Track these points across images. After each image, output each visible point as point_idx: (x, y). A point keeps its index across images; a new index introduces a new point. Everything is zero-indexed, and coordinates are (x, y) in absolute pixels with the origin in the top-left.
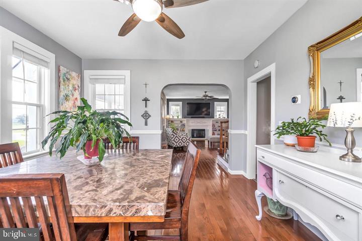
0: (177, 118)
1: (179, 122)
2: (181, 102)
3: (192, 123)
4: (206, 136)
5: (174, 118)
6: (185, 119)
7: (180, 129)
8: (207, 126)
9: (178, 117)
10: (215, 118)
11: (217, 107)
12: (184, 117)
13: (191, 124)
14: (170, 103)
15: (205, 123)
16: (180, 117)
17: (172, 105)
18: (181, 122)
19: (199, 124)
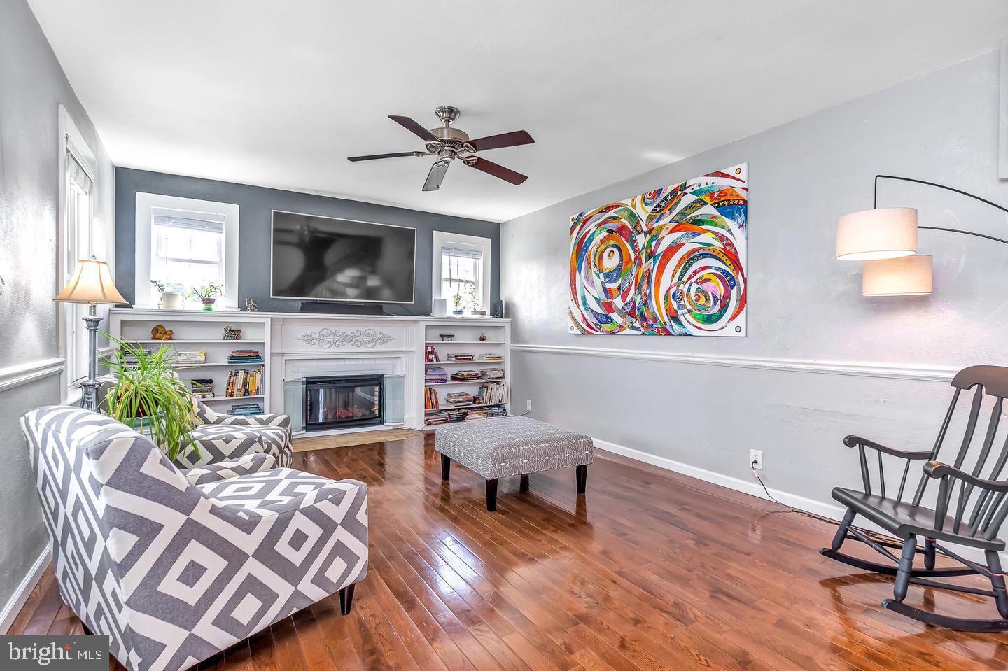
0: (200, 306)
1: (217, 336)
2: (234, 209)
3: (308, 339)
4: (389, 414)
5: (177, 305)
6: (265, 317)
7: (221, 380)
8: (394, 356)
9: (208, 301)
10: (436, 312)
11: (445, 259)
12: (250, 301)
13: (301, 348)
14: (144, 200)
15: (386, 339)
16: (226, 302)
17: (163, 219)
18: (233, 334)
19: (348, 348)
